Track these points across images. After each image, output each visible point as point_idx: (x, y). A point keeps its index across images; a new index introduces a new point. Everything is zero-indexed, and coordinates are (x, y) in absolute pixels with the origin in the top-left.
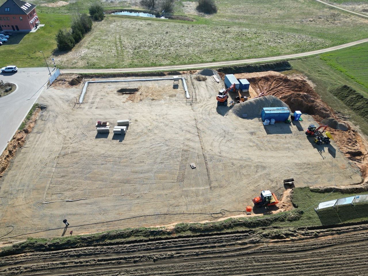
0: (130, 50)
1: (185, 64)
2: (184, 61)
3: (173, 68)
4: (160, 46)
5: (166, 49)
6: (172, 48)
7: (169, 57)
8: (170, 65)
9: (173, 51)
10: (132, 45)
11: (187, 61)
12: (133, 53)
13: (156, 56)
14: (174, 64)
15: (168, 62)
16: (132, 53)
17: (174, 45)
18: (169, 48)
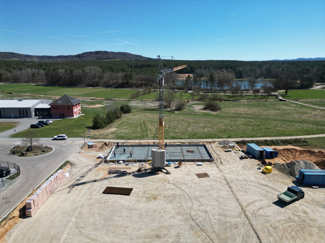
2: (202, 137)
4: (178, 127)
5: (184, 129)
6: (189, 129)
7: (187, 134)
9: (190, 131)
11: (204, 137)
13: (176, 133)
15: (187, 137)
17: (190, 127)
18: (186, 129)
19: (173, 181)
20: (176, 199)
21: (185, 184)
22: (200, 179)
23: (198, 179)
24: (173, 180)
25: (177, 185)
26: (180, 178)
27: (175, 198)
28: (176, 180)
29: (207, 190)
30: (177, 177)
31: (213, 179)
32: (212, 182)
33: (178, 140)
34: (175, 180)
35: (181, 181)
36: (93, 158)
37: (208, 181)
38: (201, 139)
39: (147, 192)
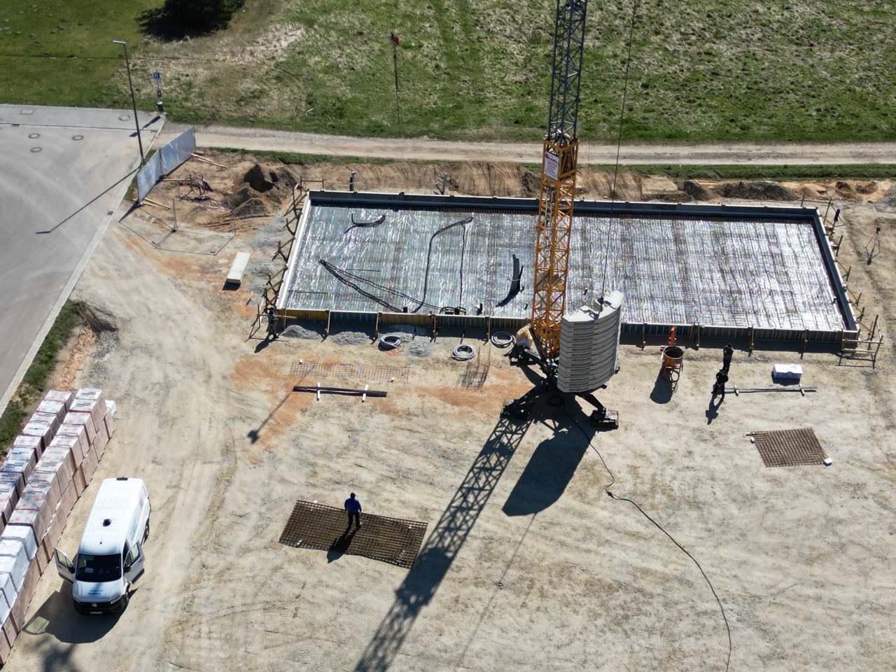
0: (513, 47)
1: (803, 137)
2: (797, 120)
3: (738, 156)
4: (657, 33)
5: (694, 48)
6: (722, 46)
7: (711, 93)
8: (723, 137)
9: (731, 65)
10: (518, 18)
11: (811, 125)
12: (528, 60)
13: (645, 86)
14: (744, 135)
15: (710, 122)
16: (521, 58)
17: (731, 29)
18: (707, 46)
19: (629, 477)
20: (649, 608)
21: (696, 504)
22: (777, 471)
23: (764, 469)
24: (633, 469)
25: (653, 507)
26: (670, 462)
27: (642, 599)
28: (646, 472)
29: (807, 552)
30: (654, 449)
31: (844, 476)
32: (837, 499)
33: (660, 149)
34: (640, 471)
35: (675, 485)
36: (203, 284)
37: (817, 491)
38: (790, 141)
39: (501, 548)
